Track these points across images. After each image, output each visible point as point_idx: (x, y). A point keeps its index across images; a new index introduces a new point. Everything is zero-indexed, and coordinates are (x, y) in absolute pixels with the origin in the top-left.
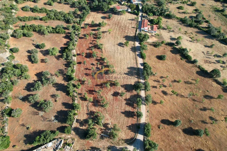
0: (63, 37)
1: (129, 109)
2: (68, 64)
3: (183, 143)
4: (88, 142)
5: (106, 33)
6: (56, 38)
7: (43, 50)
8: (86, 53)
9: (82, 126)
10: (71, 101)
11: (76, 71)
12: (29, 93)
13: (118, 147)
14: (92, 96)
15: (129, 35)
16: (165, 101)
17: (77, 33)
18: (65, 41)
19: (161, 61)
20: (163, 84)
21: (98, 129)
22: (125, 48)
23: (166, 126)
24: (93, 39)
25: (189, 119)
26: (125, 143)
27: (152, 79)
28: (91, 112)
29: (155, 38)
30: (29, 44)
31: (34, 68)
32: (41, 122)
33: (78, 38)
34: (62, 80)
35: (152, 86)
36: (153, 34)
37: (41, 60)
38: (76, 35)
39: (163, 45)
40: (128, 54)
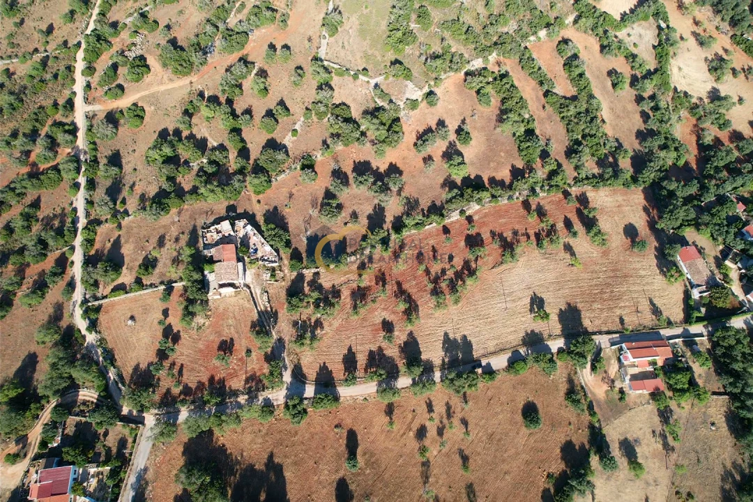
0: (513, 166)
1: (362, 359)
2: (436, 210)
3: (316, 478)
4: (284, 304)
5: (568, 256)
6: (502, 154)
7: (455, 146)
8: (478, 234)
9: (308, 285)
10: (353, 250)
11: (421, 231)
12: (349, 173)
13: (285, 355)
14: (373, 283)
15: (583, 314)
16: (402, 436)
17: (538, 189)
18: (504, 174)
19: (519, 418)
20: (444, 427)
21: (307, 312)
22: (529, 316)
23: (343, 442)
24: (531, 232)
25: (371, 494)
26: (295, 366)
27: (450, 398)
28: (339, 291)
29: (607, 392)
30: (461, 114)
31: (406, 153)
32: (302, 219)
33: (521, 199)
34: (394, 216)
35: (431, 402)
36: (618, 385)
37: (429, 156)
38: (533, 190)
39: (586, 417)
40: (513, 329)
